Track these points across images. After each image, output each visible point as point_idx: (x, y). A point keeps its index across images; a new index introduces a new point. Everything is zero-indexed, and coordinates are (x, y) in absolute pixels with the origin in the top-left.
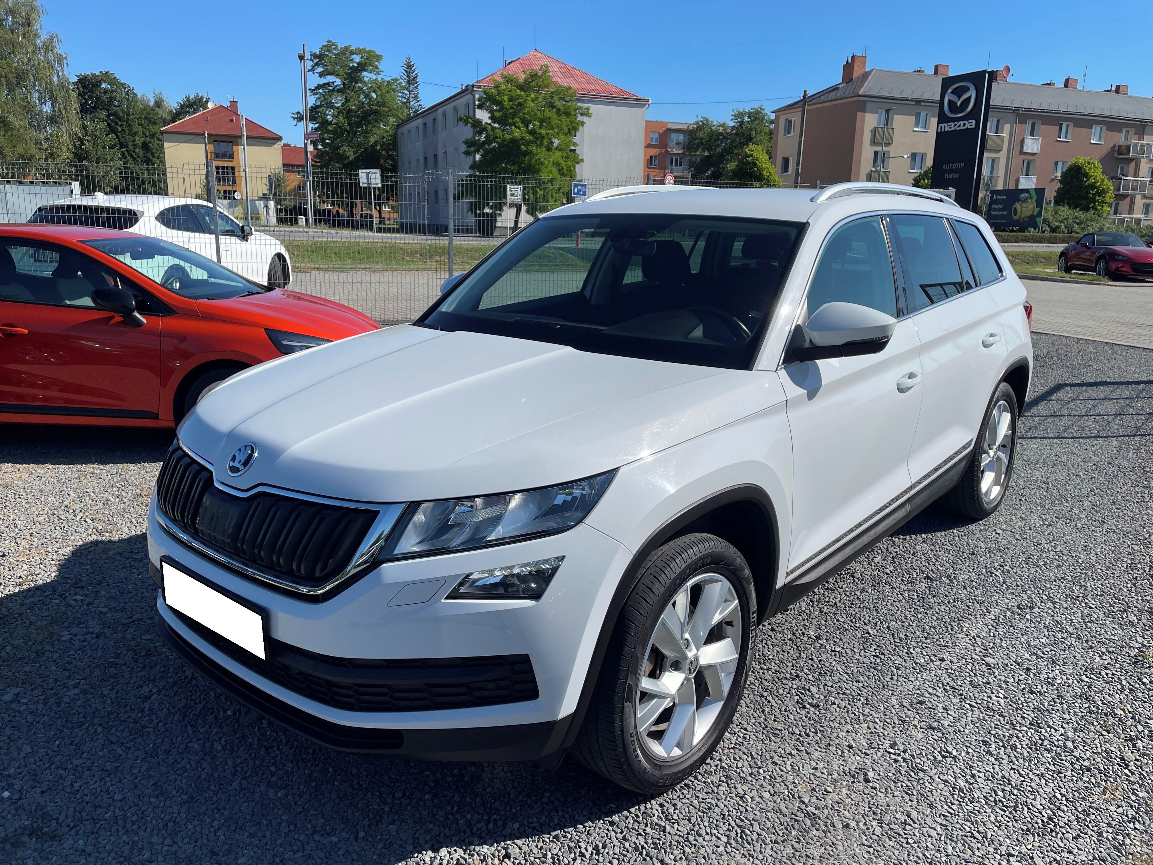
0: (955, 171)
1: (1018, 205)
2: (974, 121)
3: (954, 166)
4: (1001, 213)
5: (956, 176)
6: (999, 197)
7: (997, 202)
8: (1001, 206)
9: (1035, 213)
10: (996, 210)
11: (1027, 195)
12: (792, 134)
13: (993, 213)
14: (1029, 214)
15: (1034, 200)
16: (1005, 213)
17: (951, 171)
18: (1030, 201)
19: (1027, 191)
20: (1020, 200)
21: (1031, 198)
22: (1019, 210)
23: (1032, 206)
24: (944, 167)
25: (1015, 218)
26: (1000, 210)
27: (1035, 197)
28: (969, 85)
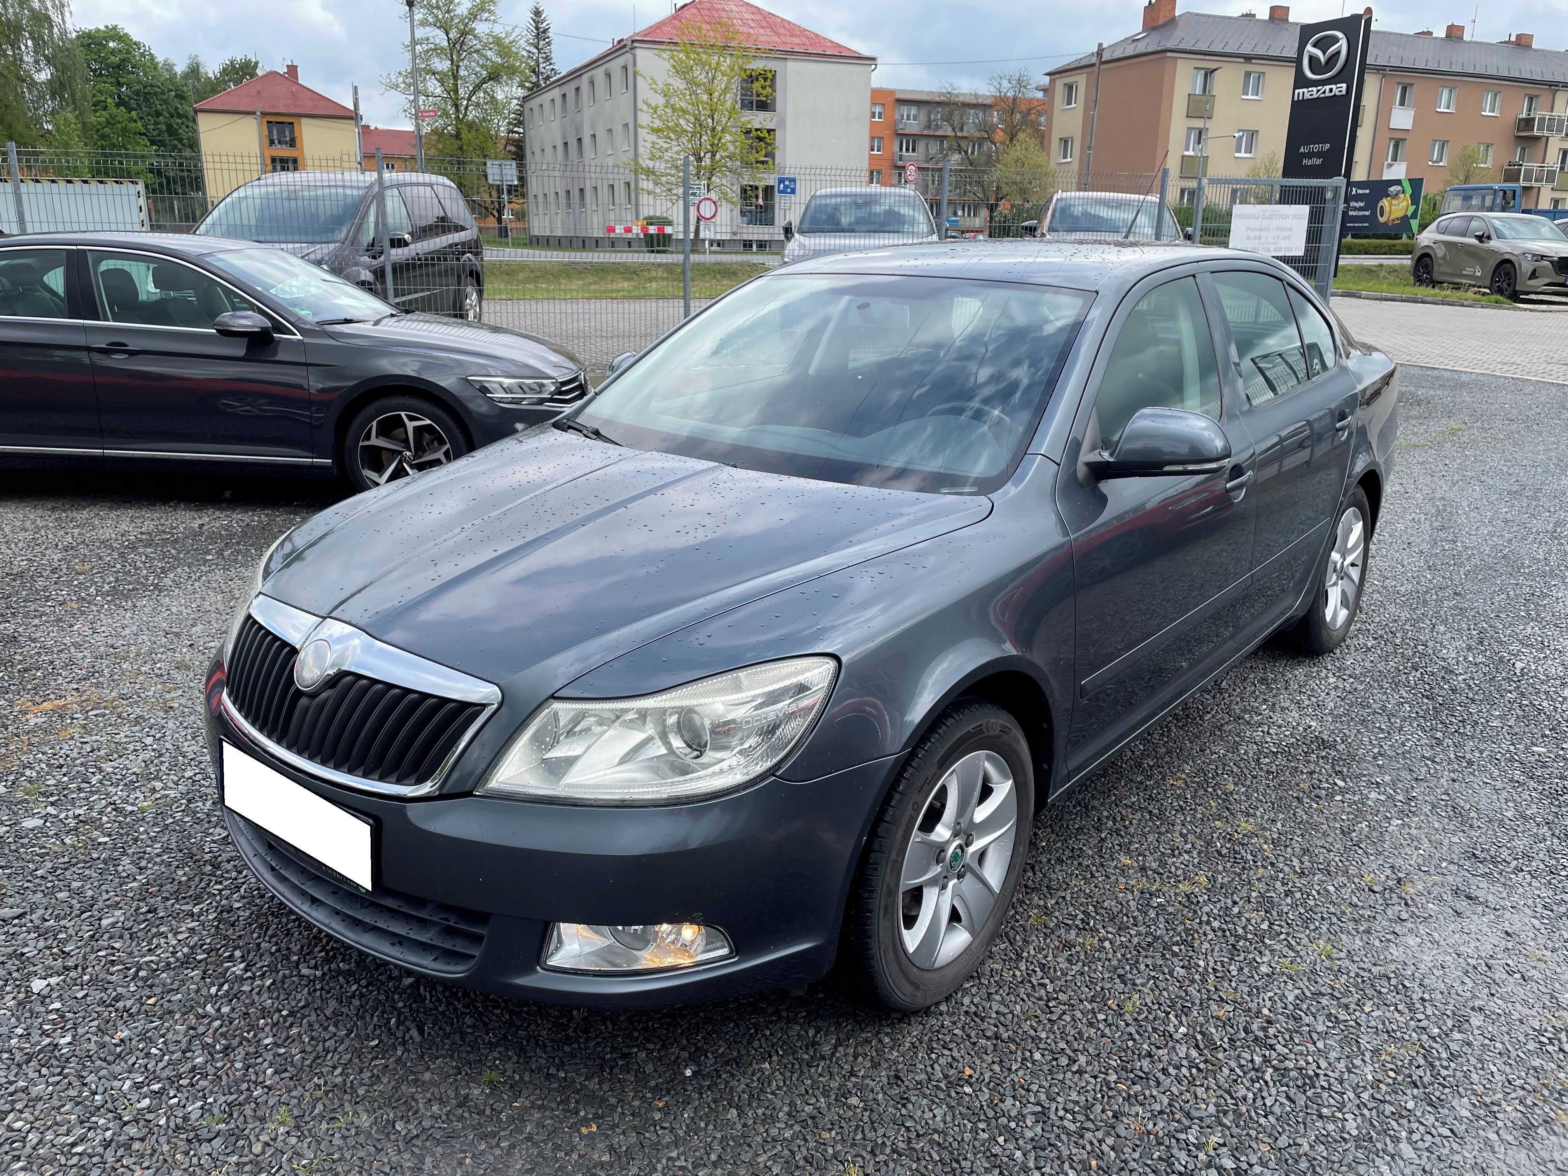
0: (1318, 155)
1: (1385, 202)
2: (1344, 85)
3: (1316, 148)
4: (1361, 213)
5: (1319, 162)
6: (1360, 191)
7: (1356, 198)
8: (1362, 204)
9: (1409, 214)
10: (1355, 209)
11: (1399, 188)
12: (1073, 105)
13: (1351, 213)
14: (1401, 214)
15: (1408, 196)
16: (1367, 213)
17: (1310, 155)
18: (1402, 196)
19: (1398, 182)
20: (1389, 196)
21: (1403, 192)
22: (1387, 209)
23: (1405, 203)
24: (1302, 150)
25: (1382, 220)
26: (1360, 209)
27: (1409, 191)
28: (1340, 35)
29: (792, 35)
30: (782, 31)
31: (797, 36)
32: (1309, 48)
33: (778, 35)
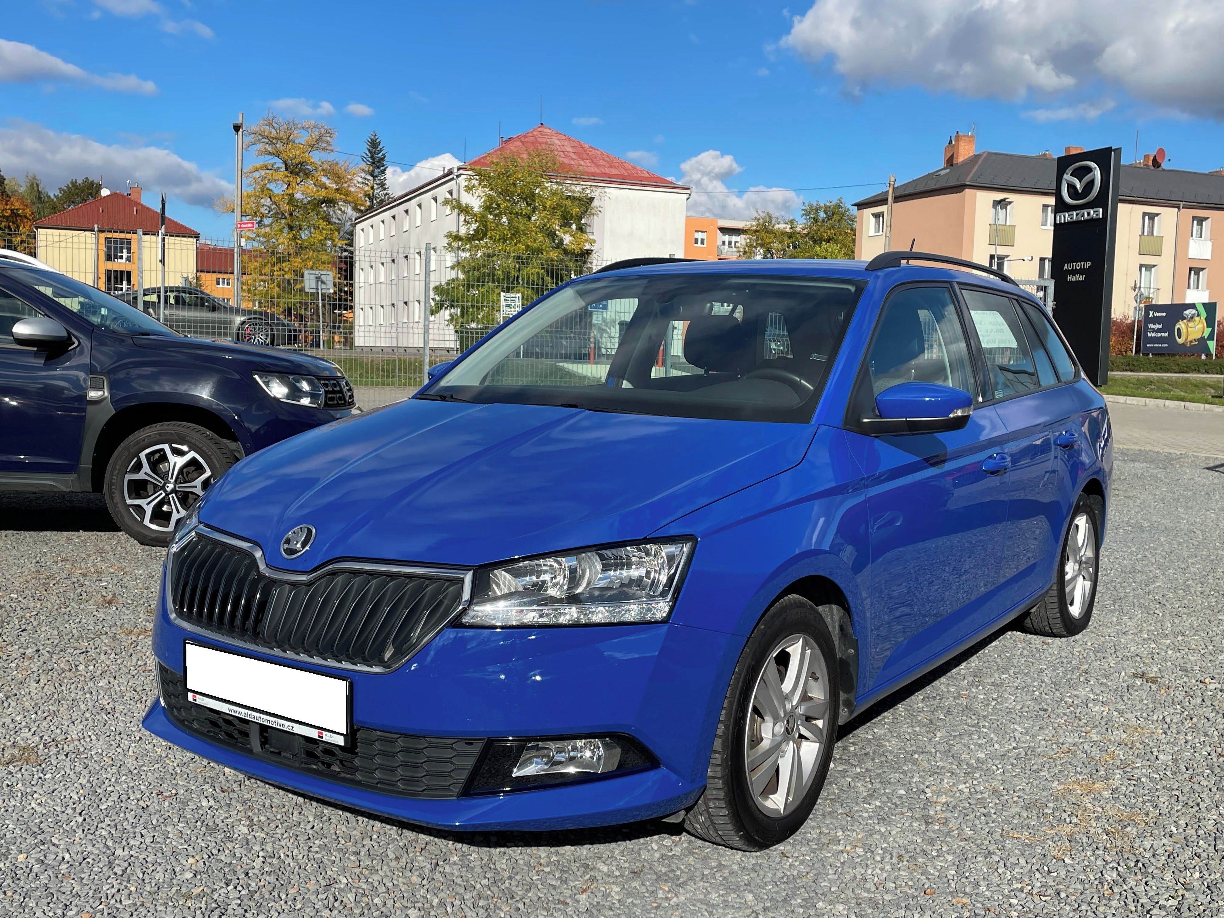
0: (1081, 272)
1: (1181, 325)
2: (1101, 210)
3: (1078, 265)
4: (1159, 335)
5: (1082, 278)
6: (1157, 314)
7: (1155, 320)
8: (1160, 326)
9: (1206, 335)
10: (1154, 331)
11: (1194, 311)
12: (881, 233)
13: (1149, 335)
14: (1198, 336)
15: (1203, 318)
16: (1166, 335)
17: (1074, 272)
18: (1197, 319)
19: (1193, 306)
20: (1185, 318)
21: (1198, 315)
22: (1184, 332)
23: (1200, 326)
24: (1066, 267)
25: (1180, 341)
26: (1158, 331)
27: (1204, 314)
28: (1093, 165)
29: (611, 167)
30: (601, 162)
31: (615, 167)
32: (1067, 176)
33: (598, 166)
